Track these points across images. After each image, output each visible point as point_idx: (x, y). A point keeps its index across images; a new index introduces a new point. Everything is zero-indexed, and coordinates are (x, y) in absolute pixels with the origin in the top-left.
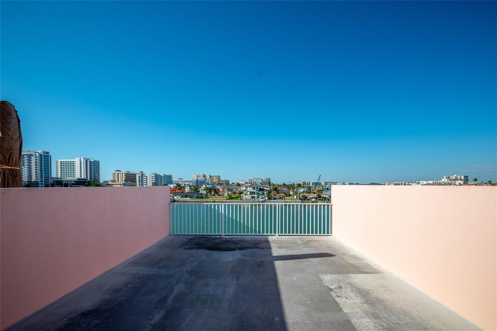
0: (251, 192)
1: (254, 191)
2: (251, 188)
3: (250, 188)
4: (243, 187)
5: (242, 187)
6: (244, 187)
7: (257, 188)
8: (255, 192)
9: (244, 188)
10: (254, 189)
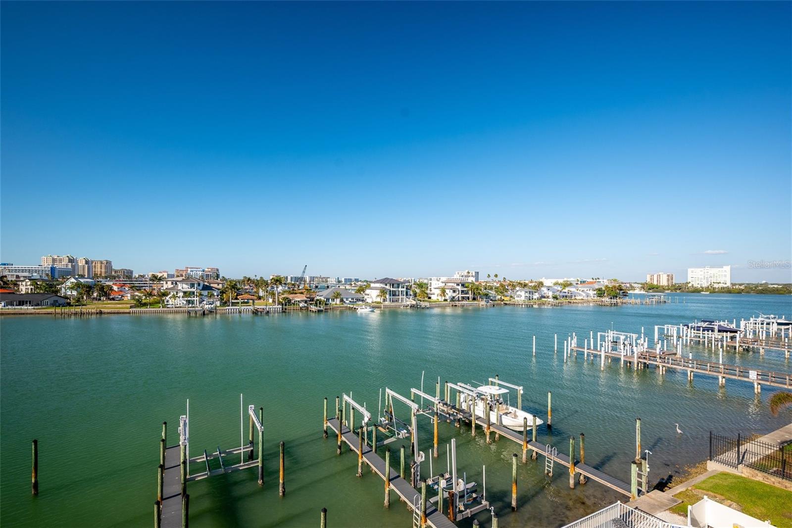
0: (185, 293)
1: (192, 290)
2: (187, 284)
3: (185, 286)
4: (167, 283)
5: (165, 282)
6: (169, 283)
7: (199, 285)
8: (193, 293)
9: (170, 285)
10: (192, 286)
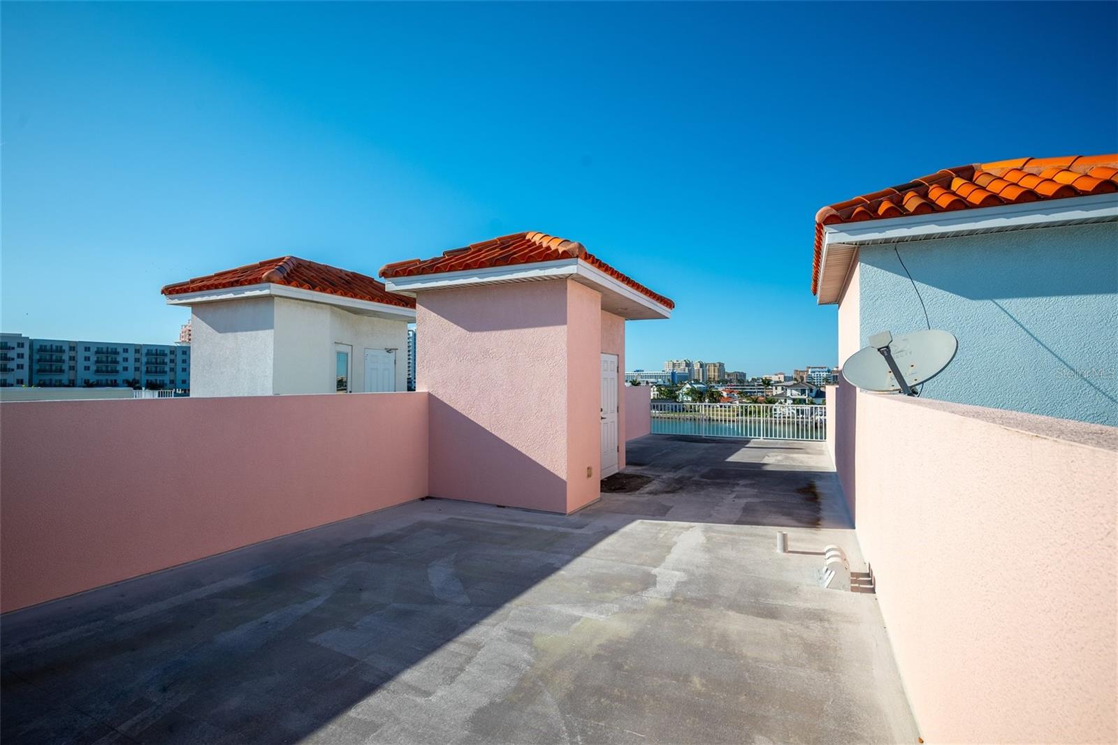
0: (794, 400)
1: (803, 397)
2: (797, 390)
3: (794, 392)
4: (776, 389)
5: (774, 387)
6: (779, 388)
7: (811, 390)
8: (805, 400)
9: (779, 391)
10: (803, 392)
